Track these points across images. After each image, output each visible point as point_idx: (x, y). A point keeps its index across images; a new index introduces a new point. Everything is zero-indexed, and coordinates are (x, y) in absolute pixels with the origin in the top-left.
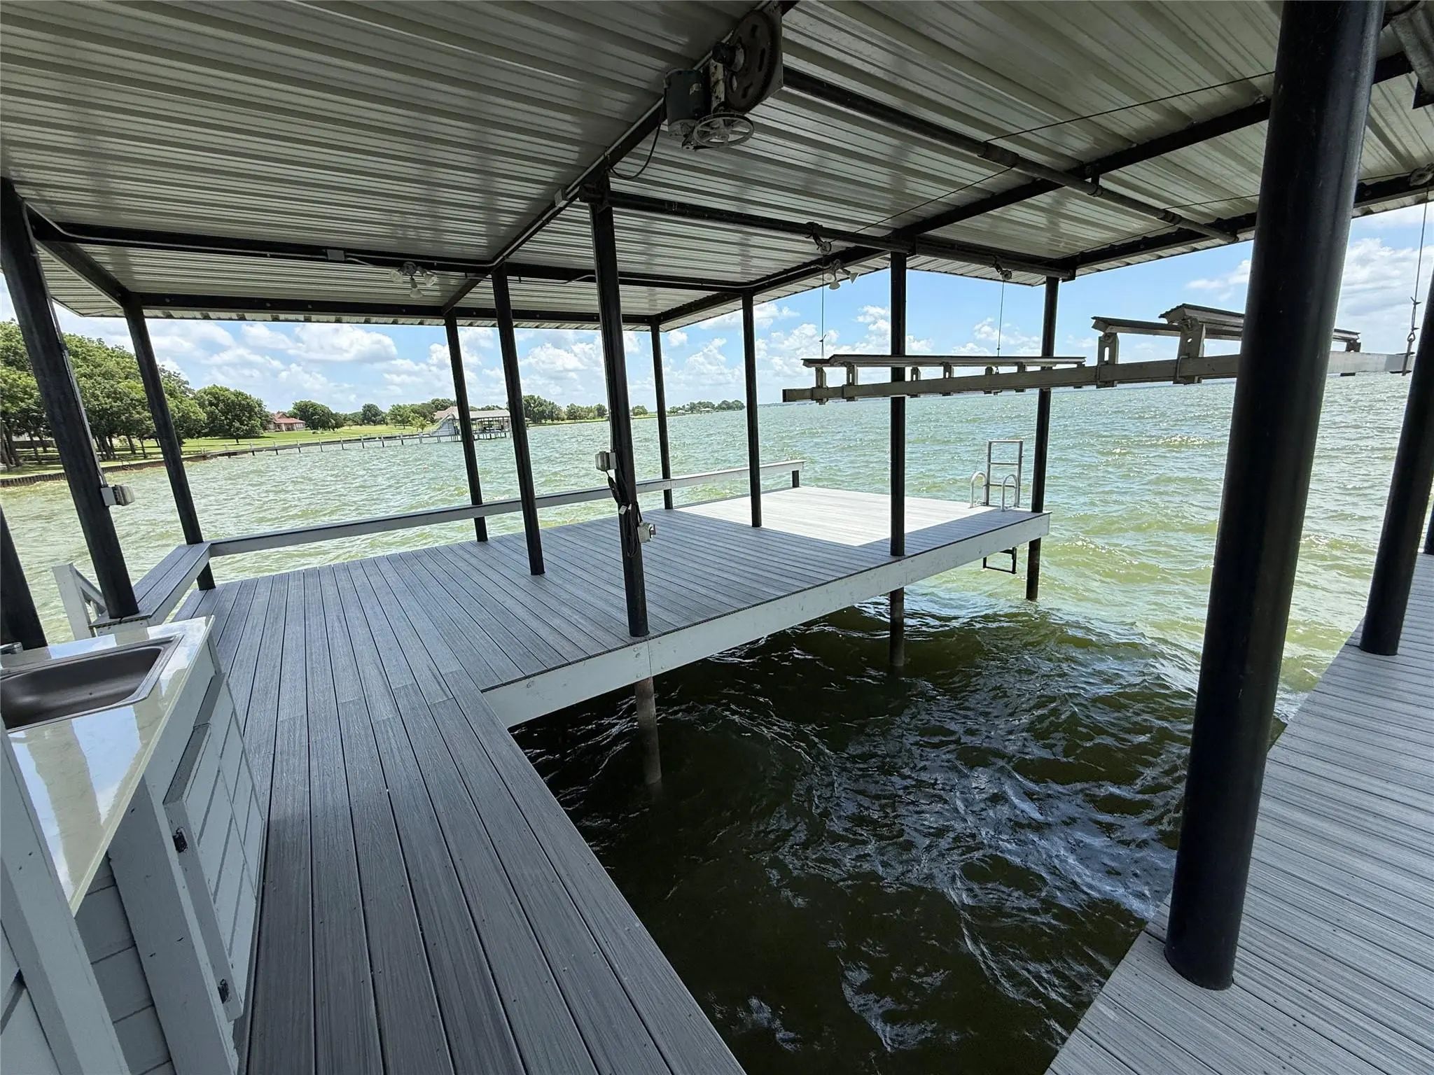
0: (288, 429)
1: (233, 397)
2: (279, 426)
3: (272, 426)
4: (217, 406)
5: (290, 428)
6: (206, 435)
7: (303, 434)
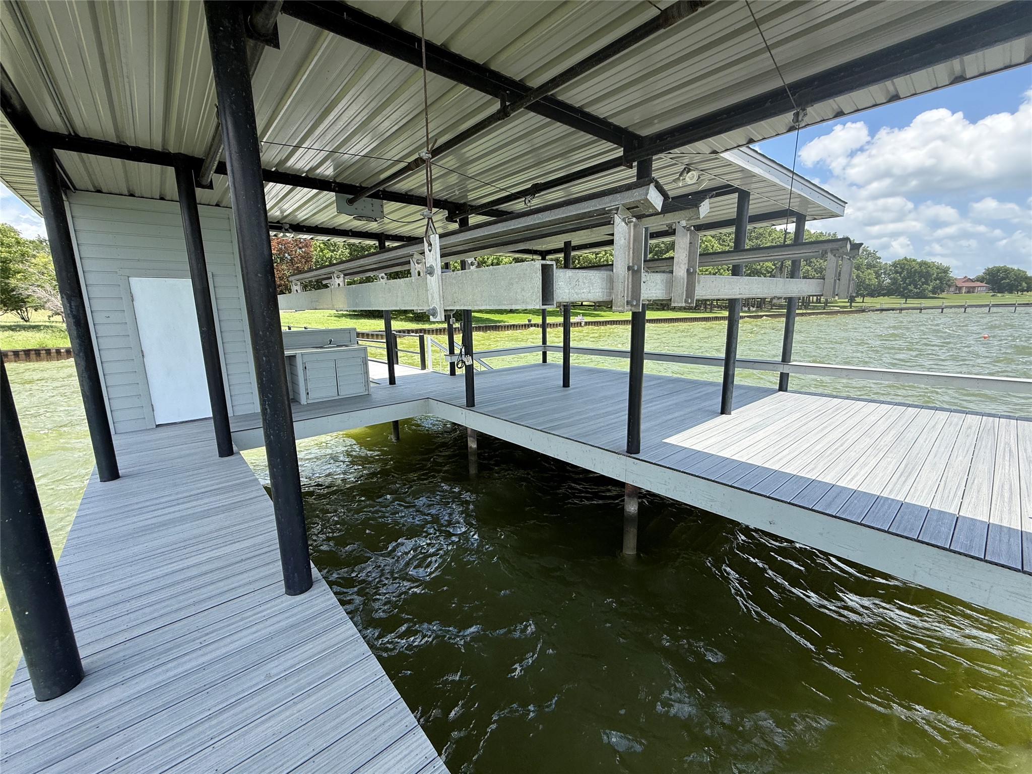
0: (968, 292)
1: (917, 267)
2: (960, 289)
3: (952, 289)
4: (900, 273)
5: (970, 290)
6: (884, 295)
7: (985, 296)
